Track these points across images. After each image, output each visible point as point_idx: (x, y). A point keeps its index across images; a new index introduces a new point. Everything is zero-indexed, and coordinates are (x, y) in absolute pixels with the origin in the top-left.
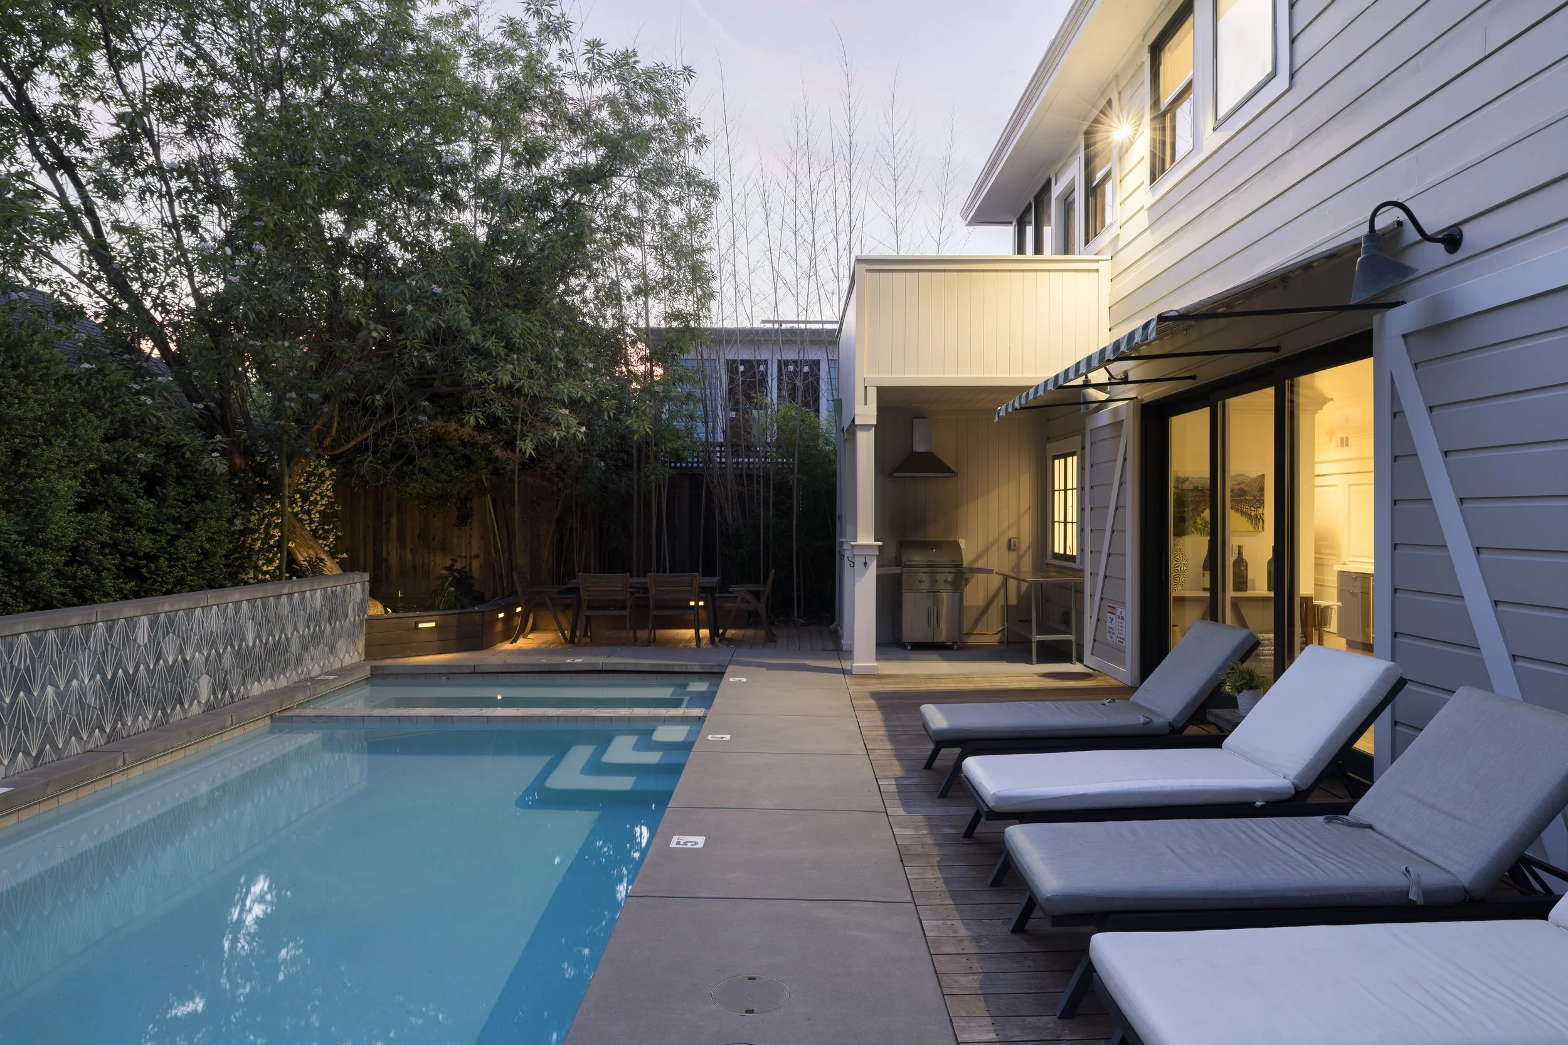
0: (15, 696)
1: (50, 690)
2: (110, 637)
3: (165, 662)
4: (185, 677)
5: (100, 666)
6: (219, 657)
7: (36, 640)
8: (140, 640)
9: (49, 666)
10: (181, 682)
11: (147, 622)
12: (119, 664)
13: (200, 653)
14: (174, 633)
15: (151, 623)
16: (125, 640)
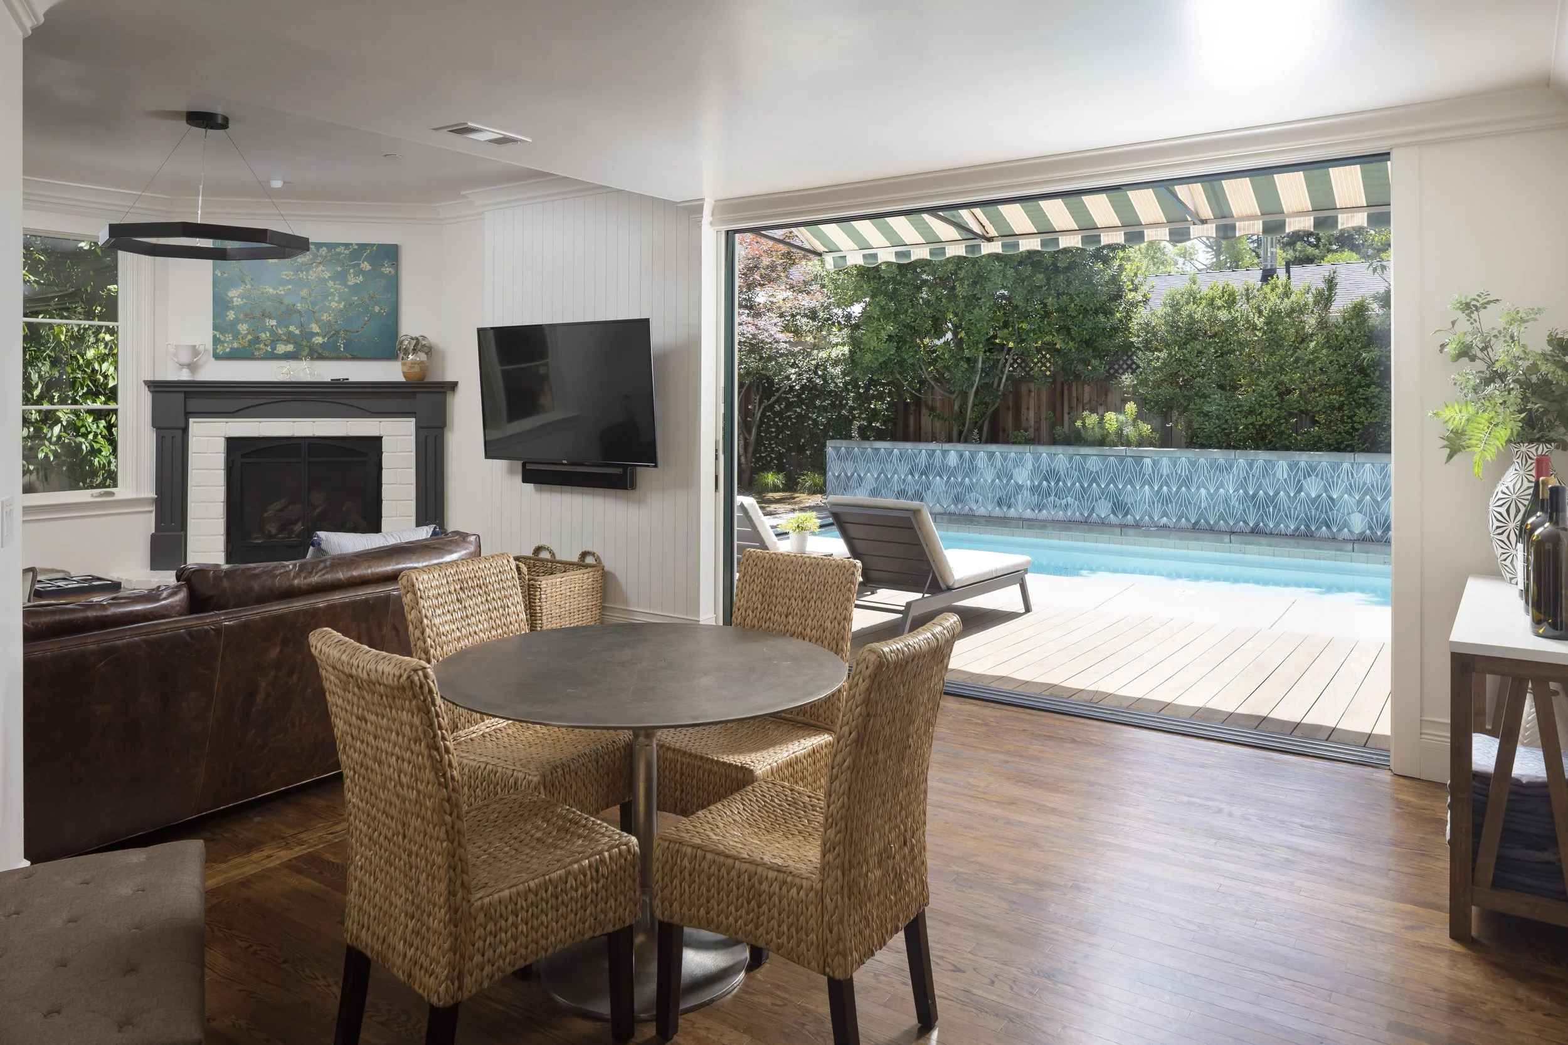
0: (1179, 488)
1: (1203, 491)
2: (1251, 469)
3: (1308, 495)
4: (1331, 510)
5: (1243, 485)
6: (1377, 503)
7: (1193, 464)
8: (1279, 474)
9: (1202, 477)
10: (1326, 512)
11: (1286, 466)
12: (1260, 487)
13: (1350, 495)
14: (1317, 475)
15: (1290, 467)
16: (1265, 472)
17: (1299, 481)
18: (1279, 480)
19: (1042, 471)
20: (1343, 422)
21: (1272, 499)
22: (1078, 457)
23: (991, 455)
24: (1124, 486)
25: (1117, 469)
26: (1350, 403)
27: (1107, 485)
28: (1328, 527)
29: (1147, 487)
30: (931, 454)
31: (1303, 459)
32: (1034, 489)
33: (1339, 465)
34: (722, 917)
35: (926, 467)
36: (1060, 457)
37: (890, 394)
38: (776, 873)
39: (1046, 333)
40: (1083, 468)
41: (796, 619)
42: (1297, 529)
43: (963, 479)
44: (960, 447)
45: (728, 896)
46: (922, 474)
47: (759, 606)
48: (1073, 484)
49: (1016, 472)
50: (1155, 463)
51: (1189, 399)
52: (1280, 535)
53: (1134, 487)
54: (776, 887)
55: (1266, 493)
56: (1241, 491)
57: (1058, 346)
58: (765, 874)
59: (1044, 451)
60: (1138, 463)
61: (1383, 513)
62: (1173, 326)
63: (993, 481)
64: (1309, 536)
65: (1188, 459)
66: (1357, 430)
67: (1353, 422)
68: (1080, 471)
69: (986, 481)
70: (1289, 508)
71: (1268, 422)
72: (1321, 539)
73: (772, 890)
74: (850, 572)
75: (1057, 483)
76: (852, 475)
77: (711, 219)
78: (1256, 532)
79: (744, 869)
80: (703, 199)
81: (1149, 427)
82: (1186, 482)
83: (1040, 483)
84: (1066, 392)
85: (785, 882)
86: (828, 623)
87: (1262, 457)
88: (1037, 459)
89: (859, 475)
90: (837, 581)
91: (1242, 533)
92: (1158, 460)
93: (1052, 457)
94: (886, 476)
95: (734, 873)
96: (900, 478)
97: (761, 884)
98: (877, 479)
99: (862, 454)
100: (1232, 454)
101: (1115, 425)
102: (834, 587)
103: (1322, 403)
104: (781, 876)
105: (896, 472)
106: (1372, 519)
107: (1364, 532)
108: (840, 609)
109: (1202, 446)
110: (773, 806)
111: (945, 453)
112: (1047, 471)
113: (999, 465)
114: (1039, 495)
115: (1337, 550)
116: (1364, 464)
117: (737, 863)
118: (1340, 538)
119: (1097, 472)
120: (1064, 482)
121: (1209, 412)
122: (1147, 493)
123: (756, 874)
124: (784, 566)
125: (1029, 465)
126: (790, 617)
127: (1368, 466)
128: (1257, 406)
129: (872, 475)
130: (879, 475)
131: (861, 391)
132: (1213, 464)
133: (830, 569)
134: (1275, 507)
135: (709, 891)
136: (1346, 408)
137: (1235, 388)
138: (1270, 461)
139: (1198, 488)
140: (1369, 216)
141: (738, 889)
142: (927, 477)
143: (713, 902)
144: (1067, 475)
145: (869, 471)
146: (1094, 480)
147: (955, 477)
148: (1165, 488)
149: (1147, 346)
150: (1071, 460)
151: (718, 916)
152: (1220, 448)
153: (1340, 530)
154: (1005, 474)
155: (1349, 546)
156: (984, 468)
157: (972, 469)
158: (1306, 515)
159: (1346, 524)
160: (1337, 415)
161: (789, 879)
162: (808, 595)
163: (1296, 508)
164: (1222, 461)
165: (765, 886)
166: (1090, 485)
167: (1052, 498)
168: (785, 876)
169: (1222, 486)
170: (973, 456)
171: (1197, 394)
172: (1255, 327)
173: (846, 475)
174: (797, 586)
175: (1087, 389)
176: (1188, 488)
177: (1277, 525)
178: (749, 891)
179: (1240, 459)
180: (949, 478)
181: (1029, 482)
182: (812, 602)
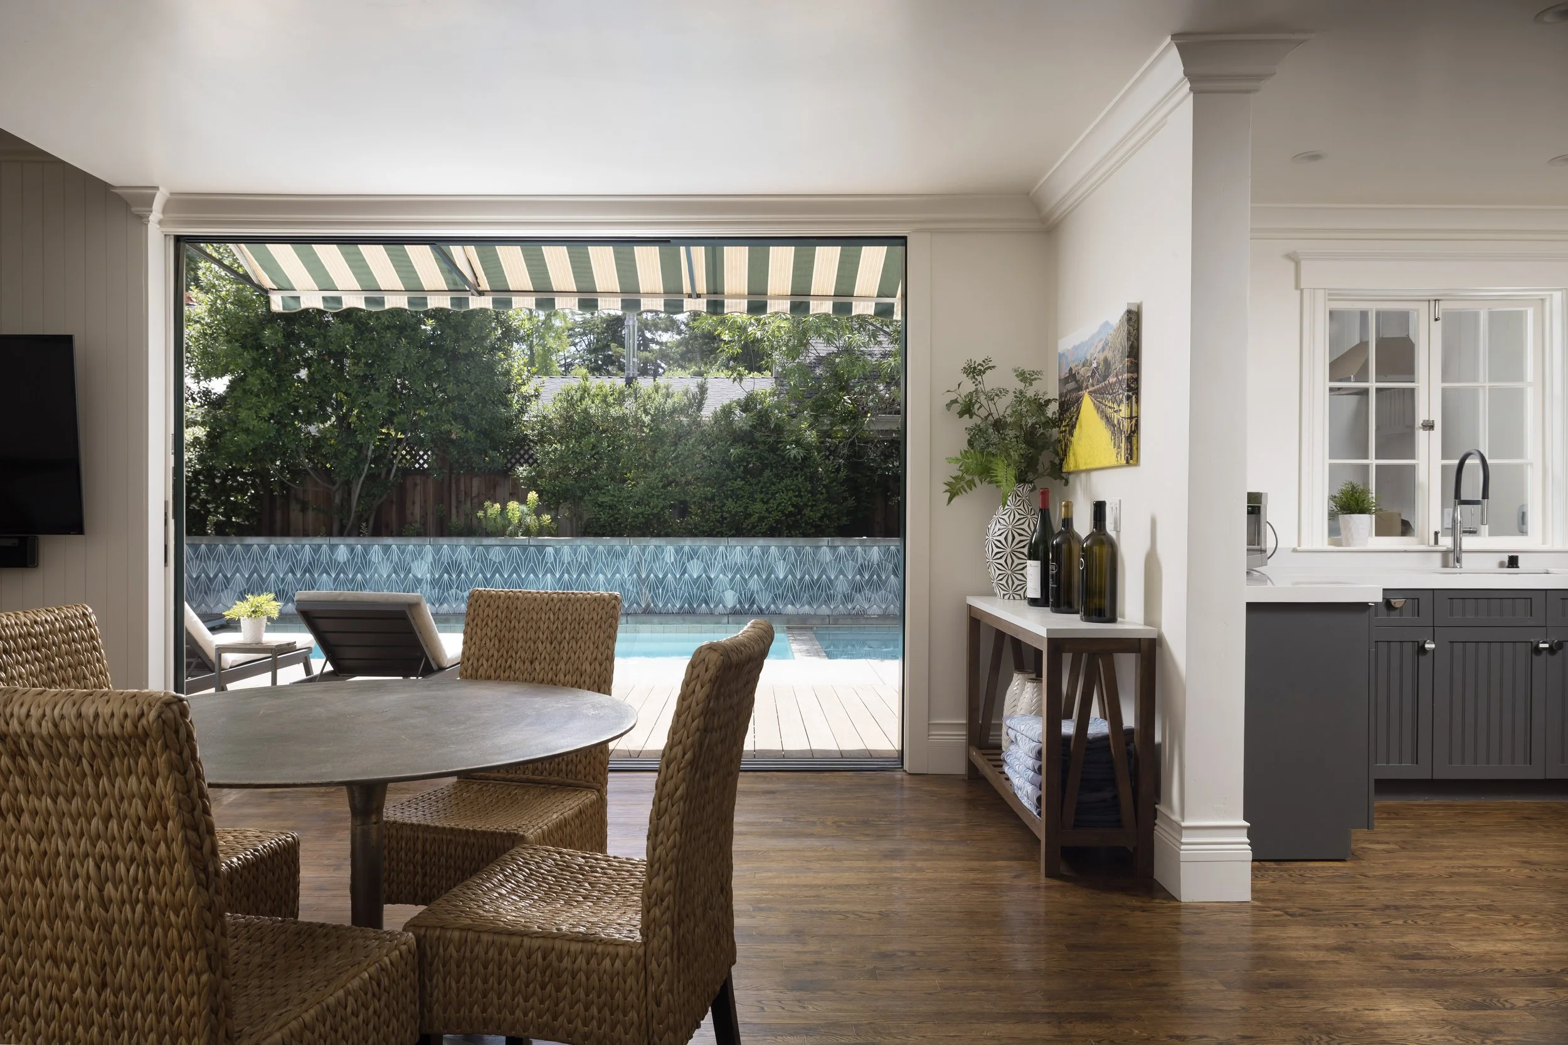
0: (579, 575)
1: (601, 576)
2: (644, 554)
3: (691, 576)
4: (710, 588)
5: (637, 570)
6: (745, 580)
7: (592, 551)
8: (667, 559)
9: (600, 564)
10: (706, 590)
11: (673, 550)
12: (651, 571)
13: (724, 574)
14: (698, 559)
15: (677, 552)
16: (656, 557)
17: (684, 564)
18: (667, 563)
19: (443, 563)
20: (714, 512)
21: (661, 581)
22: (480, 548)
23: (387, 549)
24: (527, 575)
25: (520, 558)
26: (720, 495)
27: (510, 575)
28: (707, 604)
29: (549, 575)
30: (317, 549)
31: (687, 543)
32: (434, 583)
33: (716, 548)
34: (506, 1013)
35: (310, 563)
36: (462, 549)
37: (253, 486)
38: (580, 945)
39: (444, 421)
40: (486, 559)
41: (544, 664)
42: (682, 607)
43: (355, 575)
44: (351, 540)
45: (513, 985)
46: (305, 572)
47: (496, 653)
48: (476, 575)
49: (415, 566)
50: (557, 551)
51: (584, 491)
52: (667, 613)
53: (536, 576)
54: (581, 961)
55: (656, 576)
56: (635, 575)
57: (454, 436)
58: (565, 948)
59: (445, 543)
60: (540, 552)
61: (749, 589)
62: (568, 419)
63: (389, 576)
64: (692, 612)
65: (588, 546)
66: (726, 519)
67: (722, 512)
68: (482, 562)
69: (381, 576)
70: (675, 588)
71: (655, 511)
72: (701, 614)
73: (576, 966)
74: (610, 605)
75: (459, 576)
76: (216, 576)
77: (161, 216)
78: (648, 612)
79: (536, 947)
80: (157, 188)
81: (549, 517)
82: (585, 569)
83: (441, 576)
84: (453, 486)
85: (594, 953)
86: (586, 665)
87: (653, 543)
88: (438, 550)
89: (225, 576)
90: (595, 615)
91: (635, 614)
92: (560, 549)
93: (453, 548)
94: (260, 576)
95: (521, 954)
96: (278, 577)
97: (561, 961)
98: (248, 579)
99: (229, 551)
100: (627, 541)
101: (518, 514)
102: (592, 624)
103: (698, 494)
104: (589, 947)
105: (272, 570)
106: (741, 595)
107: (735, 606)
108: (602, 649)
109: (596, 535)
110: (542, 874)
111: (333, 548)
112: (448, 563)
113: (395, 558)
114: (440, 588)
115: (716, 623)
116: (735, 547)
117: (526, 941)
118: (716, 613)
119: (500, 563)
120: (466, 574)
121: (603, 502)
122: (549, 581)
123: (553, 949)
124: (525, 604)
125: (429, 558)
126: (537, 663)
127: (739, 548)
128: (646, 497)
129: (243, 575)
130: (251, 575)
131: (217, 481)
132: (610, 551)
133: (585, 604)
134: (663, 588)
135: (485, 981)
136: (716, 499)
137: (624, 481)
138: (660, 546)
139: (597, 574)
140: (834, 305)
141: (528, 972)
142: (312, 574)
143: (492, 995)
144: (470, 565)
145: (238, 570)
146: (497, 571)
147: (345, 573)
148: (566, 576)
149: (542, 439)
150: (473, 550)
151: (499, 1012)
152: (613, 535)
153: (716, 606)
154: (402, 568)
155: (725, 619)
156: (379, 562)
157: (365, 564)
158: (689, 594)
159: (721, 601)
160: (710, 505)
161: (600, 949)
162: (559, 636)
163: (681, 589)
164: (618, 548)
165: (566, 962)
166: (493, 576)
167: (454, 591)
168: (594, 946)
169: (618, 571)
170: (366, 550)
171: (591, 486)
172: (643, 424)
173: (207, 576)
174: (543, 627)
175: (476, 482)
176: (587, 574)
177: (665, 605)
178: (543, 973)
179: (634, 545)
180: (338, 575)
181: (428, 575)
182: (565, 644)
